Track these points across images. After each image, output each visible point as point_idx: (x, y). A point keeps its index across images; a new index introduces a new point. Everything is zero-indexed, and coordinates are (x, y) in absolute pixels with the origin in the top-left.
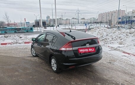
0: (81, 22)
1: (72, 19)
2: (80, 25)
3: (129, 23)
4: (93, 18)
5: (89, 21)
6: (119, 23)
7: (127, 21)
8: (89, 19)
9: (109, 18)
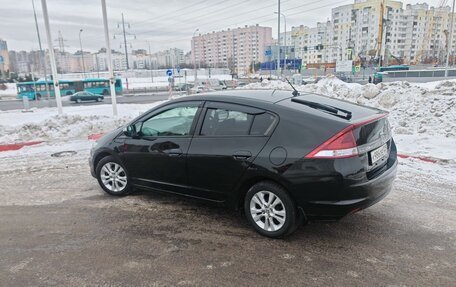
0: (135, 63)
1: (100, 52)
2: (138, 75)
3: (289, 68)
4: (176, 50)
5: (163, 61)
6: (258, 67)
7: (282, 62)
8: (162, 54)
9: (226, 51)
